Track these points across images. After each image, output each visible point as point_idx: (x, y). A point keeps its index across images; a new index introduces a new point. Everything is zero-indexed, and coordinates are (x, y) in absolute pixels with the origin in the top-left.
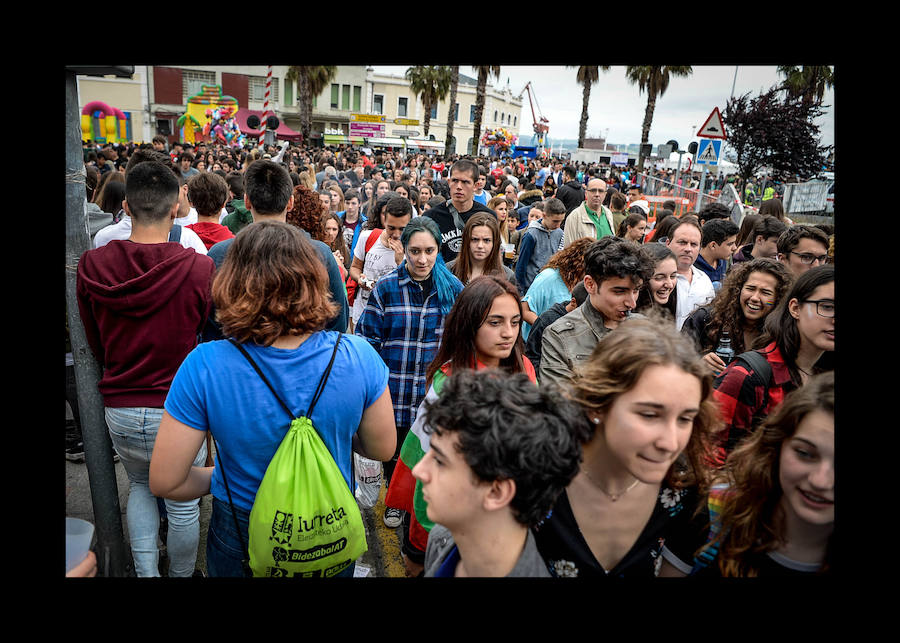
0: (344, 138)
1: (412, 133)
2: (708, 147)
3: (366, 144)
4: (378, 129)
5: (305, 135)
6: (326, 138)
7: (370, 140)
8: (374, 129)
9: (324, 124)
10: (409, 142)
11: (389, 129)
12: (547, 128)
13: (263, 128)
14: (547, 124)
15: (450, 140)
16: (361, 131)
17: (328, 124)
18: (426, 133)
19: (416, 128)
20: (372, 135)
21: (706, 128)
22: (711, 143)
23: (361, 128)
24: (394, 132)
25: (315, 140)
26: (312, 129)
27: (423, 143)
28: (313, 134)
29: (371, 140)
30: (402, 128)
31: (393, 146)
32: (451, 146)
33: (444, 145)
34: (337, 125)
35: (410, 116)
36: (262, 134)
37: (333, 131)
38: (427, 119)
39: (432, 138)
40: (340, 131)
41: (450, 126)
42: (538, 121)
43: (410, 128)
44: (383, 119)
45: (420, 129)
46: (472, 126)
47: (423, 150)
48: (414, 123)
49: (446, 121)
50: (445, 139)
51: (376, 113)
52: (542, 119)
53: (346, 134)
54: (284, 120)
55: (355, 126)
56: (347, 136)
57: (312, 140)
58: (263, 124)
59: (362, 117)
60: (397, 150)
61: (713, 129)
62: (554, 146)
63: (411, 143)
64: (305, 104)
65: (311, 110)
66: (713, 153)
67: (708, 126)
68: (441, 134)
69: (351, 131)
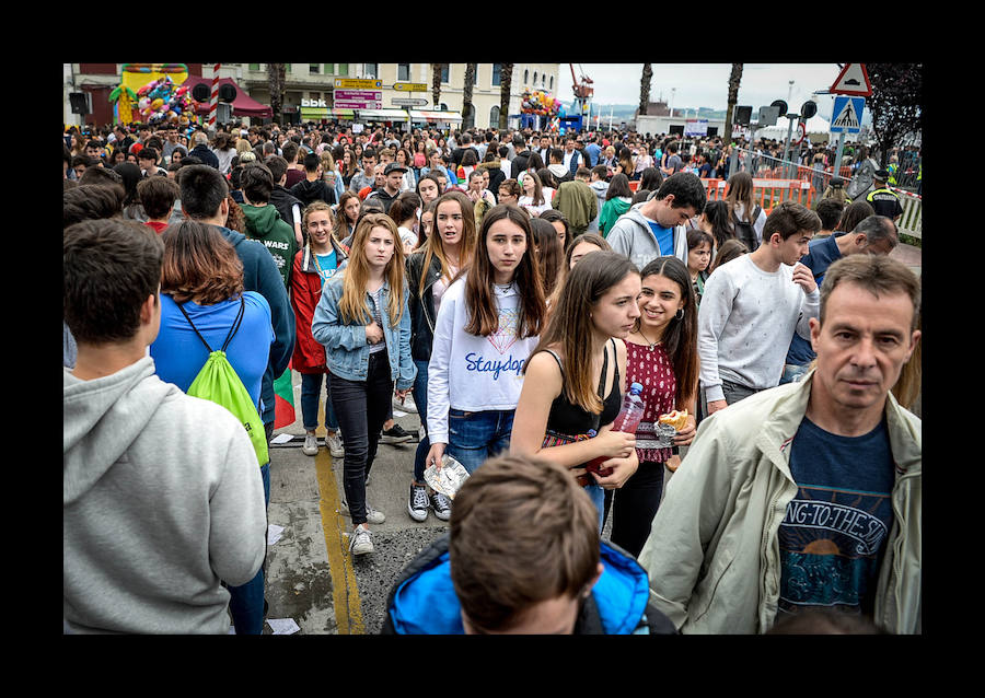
0: (328, 112)
1: (417, 102)
2: (846, 108)
3: (356, 118)
4: (372, 98)
5: (276, 109)
6: (303, 111)
7: (361, 114)
8: (367, 98)
9: (301, 93)
10: (413, 113)
11: (387, 97)
12: (591, 90)
13: (214, 101)
14: (591, 86)
15: (468, 110)
16: (350, 101)
17: (306, 94)
18: (436, 101)
19: (423, 95)
20: (364, 106)
21: (842, 81)
22: (850, 102)
23: (350, 97)
24: (394, 101)
25: (290, 115)
26: (286, 100)
27: (432, 115)
28: (286, 107)
29: (363, 113)
30: (405, 95)
31: (392, 120)
32: (469, 118)
33: (459, 116)
34: (319, 94)
35: (414, 79)
36: (213, 108)
37: (312, 103)
38: (437, 83)
39: (444, 107)
40: (322, 103)
41: (468, 91)
42: (579, 82)
43: (415, 95)
44: (379, 84)
45: (429, 96)
46: (498, 90)
47: (432, 124)
48: (420, 88)
49: (461, 85)
50: (461, 108)
51: (369, 77)
52: (584, 80)
53: (330, 105)
54: (250, 90)
55: (341, 95)
56: (332, 108)
57: (285, 114)
58: (214, 95)
59: (349, 82)
60: (399, 124)
61: (853, 82)
62: (602, 114)
63: (416, 114)
64: (275, 69)
65: (283, 76)
66: (853, 116)
67: (846, 78)
68: (455, 103)
69: (336, 101)
